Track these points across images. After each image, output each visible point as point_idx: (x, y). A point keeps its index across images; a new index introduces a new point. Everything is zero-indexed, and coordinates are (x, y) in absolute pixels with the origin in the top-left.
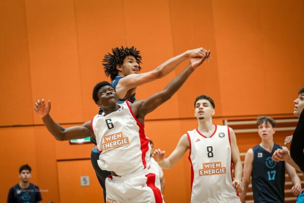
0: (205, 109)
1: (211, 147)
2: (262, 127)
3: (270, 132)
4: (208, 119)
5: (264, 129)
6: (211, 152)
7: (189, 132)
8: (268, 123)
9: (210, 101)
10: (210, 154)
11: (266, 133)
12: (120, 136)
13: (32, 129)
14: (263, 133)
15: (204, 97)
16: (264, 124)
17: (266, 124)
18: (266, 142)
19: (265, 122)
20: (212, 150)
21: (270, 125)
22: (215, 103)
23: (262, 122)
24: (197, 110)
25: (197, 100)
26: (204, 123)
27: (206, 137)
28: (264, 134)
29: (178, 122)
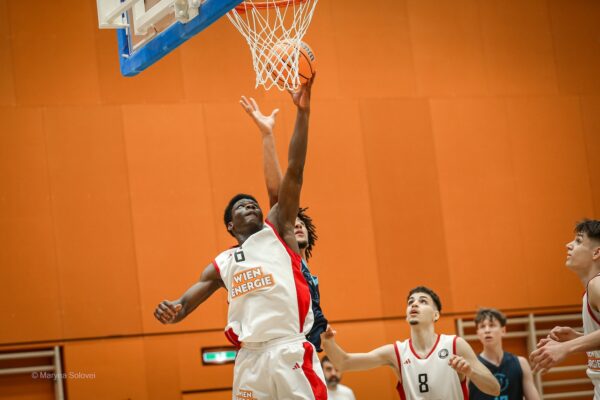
0: (422, 307)
1: (425, 375)
2: (483, 326)
3: (497, 333)
4: (426, 326)
5: (487, 329)
6: (424, 383)
7: (398, 343)
8: (494, 319)
9: (432, 297)
10: (424, 387)
11: (491, 335)
12: (259, 273)
13: (139, 342)
14: (485, 336)
15: (423, 290)
16: (486, 321)
17: (491, 321)
18: (491, 351)
19: (488, 317)
20: (426, 380)
21: (497, 322)
22: (441, 301)
23: (485, 318)
24: (409, 308)
25: (411, 293)
26: (418, 332)
27: (419, 358)
28: (487, 338)
29: (380, 324)
